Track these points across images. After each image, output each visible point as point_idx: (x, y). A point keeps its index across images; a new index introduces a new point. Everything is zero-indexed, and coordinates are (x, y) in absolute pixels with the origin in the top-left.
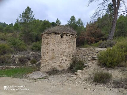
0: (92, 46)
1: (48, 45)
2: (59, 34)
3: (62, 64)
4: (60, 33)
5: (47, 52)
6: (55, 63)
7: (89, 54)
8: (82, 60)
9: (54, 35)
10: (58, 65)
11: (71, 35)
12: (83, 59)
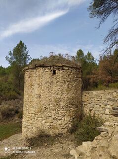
0: (111, 87)
1: (31, 89)
2: (49, 68)
3: (56, 123)
4: (50, 66)
5: (30, 100)
6: (44, 121)
7: (106, 102)
8: (94, 113)
9: (41, 70)
10: (48, 124)
11: (70, 69)
12: (96, 112)
